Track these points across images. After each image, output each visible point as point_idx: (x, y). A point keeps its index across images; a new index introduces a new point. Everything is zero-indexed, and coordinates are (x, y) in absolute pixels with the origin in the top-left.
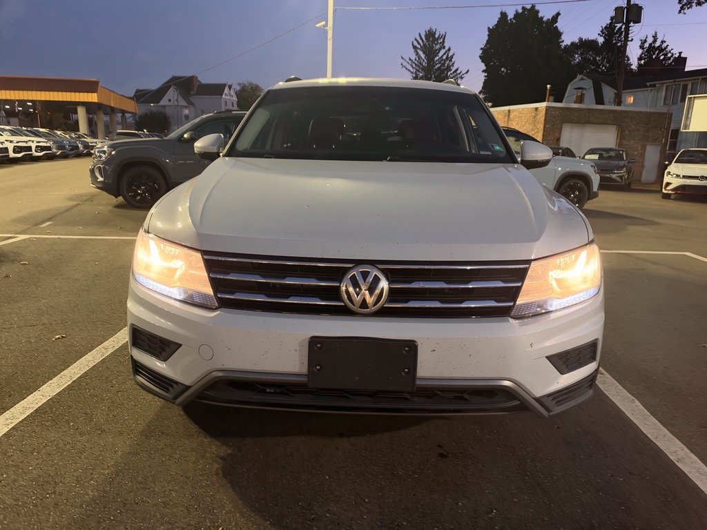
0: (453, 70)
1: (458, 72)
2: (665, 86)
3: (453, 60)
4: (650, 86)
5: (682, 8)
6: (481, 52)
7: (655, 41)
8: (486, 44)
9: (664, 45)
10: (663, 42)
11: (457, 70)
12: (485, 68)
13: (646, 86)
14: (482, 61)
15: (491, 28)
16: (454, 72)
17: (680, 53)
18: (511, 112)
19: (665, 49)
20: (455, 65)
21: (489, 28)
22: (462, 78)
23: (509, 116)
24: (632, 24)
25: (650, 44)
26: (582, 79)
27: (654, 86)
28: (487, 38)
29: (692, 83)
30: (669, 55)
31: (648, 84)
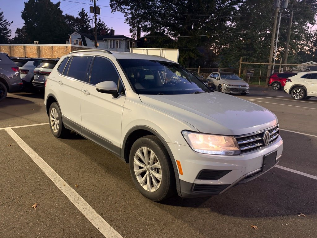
0: (4, 20)
1: (7, 22)
2: (110, 40)
3: (3, 15)
4: (105, 40)
5: (112, 11)
6: (22, 14)
7: (100, 21)
8: (24, 11)
9: (104, 23)
10: (103, 22)
11: (6, 20)
12: (25, 22)
13: (103, 40)
14: (23, 19)
15: (26, 3)
16: (4, 21)
17: (112, 28)
18: (53, 47)
19: (104, 25)
20: (4, 18)
21: (25, 2)
22: (10, 25)
23: (52, 49)
24: (97, 14)
25: (98, 22)
26: (76, 34)
27: (106, 40)
28: (24, 7)
29: (120, 41)
30: (106, 28)
31: (104, 39)
